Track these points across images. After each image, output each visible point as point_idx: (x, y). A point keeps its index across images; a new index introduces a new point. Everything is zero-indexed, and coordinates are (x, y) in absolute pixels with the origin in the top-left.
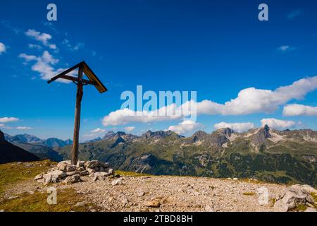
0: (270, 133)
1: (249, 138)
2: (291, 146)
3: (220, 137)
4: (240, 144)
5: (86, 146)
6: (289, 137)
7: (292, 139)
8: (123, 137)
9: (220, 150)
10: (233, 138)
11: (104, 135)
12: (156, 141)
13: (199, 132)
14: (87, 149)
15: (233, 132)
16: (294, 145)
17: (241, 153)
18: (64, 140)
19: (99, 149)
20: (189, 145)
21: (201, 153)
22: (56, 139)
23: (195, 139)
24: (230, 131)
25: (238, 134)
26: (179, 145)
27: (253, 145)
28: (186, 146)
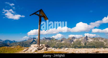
0: (88, 38)
1: (81, 40)
2: (95, 43)
3: (71, 40)
4: (78, 42)
5: (20, 43)
6: (94, 40)
7: (95, 41)
8: (35, 40)
9: (70, 44)
10: (75, 40)
11: (28, 39)
12: (47, 41)
13: (63, 38)
14: (21, 44)
15: (75, 38)
16: (96, 43)
17: (78, 46)
18: (12, 41)
19: (26, 44)
20: (59, 43)
21: (64, 46)
22: (9, 40)
23: (62, 41)
24: (74, 38)
25: (77, 39)
26: (56, 43)
27: (82, 43)
28: (58, 43)
